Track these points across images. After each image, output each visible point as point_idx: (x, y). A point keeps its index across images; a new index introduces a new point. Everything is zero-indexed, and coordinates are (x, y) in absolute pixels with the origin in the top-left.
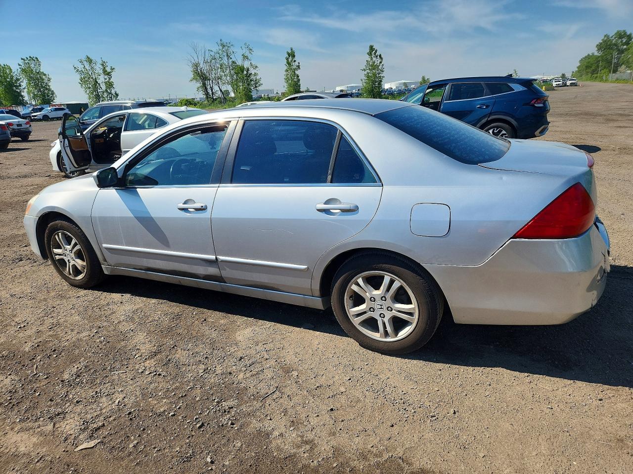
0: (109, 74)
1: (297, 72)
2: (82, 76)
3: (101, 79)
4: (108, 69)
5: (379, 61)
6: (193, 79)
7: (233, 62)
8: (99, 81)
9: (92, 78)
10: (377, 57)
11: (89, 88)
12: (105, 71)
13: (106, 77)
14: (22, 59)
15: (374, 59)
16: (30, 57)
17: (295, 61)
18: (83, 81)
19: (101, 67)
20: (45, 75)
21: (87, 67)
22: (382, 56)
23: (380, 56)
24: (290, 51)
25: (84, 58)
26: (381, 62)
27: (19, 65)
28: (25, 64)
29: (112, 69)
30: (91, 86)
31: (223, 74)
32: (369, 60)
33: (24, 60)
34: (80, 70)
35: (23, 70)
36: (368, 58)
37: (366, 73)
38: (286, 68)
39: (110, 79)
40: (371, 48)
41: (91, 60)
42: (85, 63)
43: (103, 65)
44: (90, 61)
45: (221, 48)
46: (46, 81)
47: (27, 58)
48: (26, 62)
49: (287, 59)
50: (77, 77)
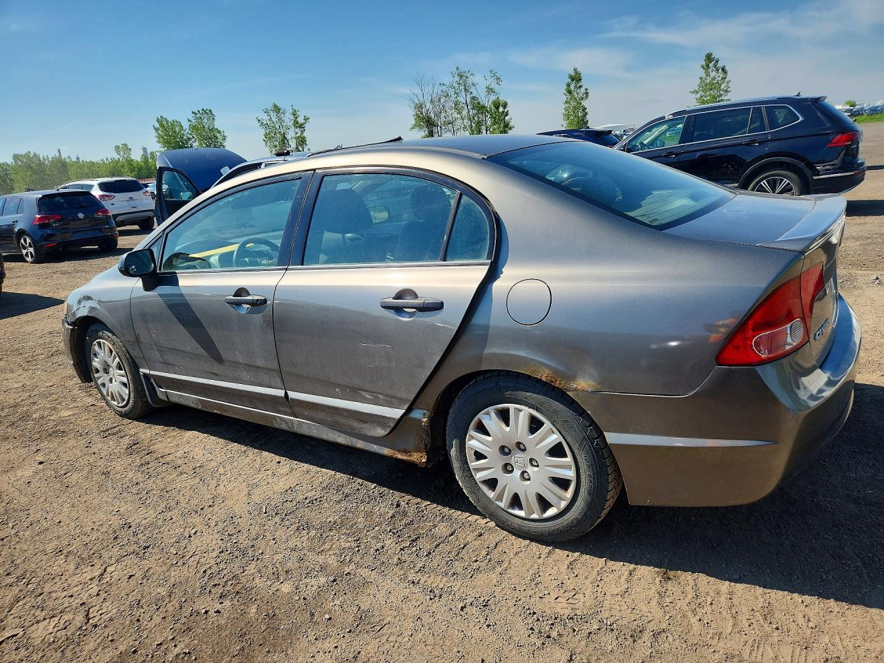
0: (301, 126)
1: (584, 103)
2: (268, 131)
3: (291, 134)
4: (301, 120)
5: (722, 76)
6: (416, 126)
7: (474, 98)
8: (288, 137)
9: (280, 133)
10: (717, 70)
11: (275, 146)
12: (296, 123)
13: (298, 130)
14: (193, 113)
15: (713, 74)
16: (203, 110)
17: (580, 87)
18: (268, 137)
19: (292, 117)
20: (219, 132)
21: (274, 119)
22: (726, 68)
23: (723, 69)
24: (573, 74)
25: (270, 106)
26: (724, 78)
27: (189, 121)
28: (196, 119)
29: (306, 119)
30: (277, 144)
31: (459, 116)
32: (704, 76)
33: (195, 114)
34: (265, 123)
35: (194, 128)
36: (702, 73)
37: (698, 96)
38: (564, 98)
39: (302, 132)
40: (709, 58)
41: (279, 109)
42: (271, 112)
43: (294, 114)
44: (277, 109)
45: (457, 78)
46: (220, 140)
47: (199, 112)
48: (198, 116)
49: (568, 85)
50: (262, 132)
